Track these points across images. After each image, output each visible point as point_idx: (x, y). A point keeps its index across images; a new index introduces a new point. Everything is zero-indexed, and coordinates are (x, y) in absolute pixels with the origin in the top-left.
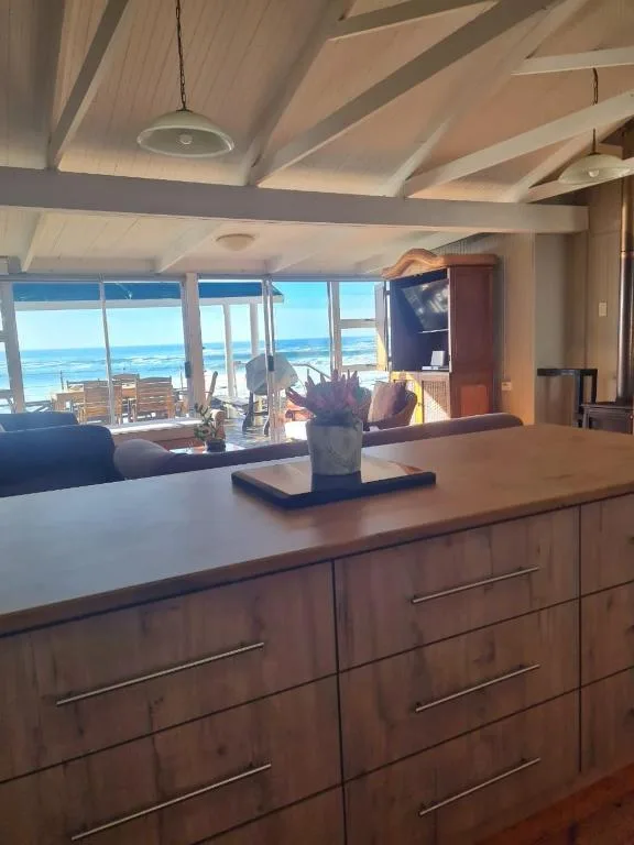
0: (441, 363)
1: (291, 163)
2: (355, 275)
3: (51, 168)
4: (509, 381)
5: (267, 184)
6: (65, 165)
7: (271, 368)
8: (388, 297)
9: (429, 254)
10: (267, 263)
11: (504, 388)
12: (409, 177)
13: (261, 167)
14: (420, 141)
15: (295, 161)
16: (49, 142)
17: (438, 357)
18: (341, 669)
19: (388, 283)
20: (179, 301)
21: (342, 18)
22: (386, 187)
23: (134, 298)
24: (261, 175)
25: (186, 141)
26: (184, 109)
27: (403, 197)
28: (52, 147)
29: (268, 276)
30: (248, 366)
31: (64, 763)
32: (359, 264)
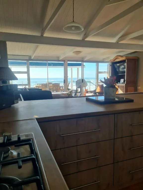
0: (123, 82)
1: (92, 35)
2: (103, 62)
3: (42, 35)
4: (140, 86)
5: (87, 39)
6: (45, 35)
7: (82, 82)
8: (111, 66)
9: (122, 56)
10: (83, 58)
11: (138, 88)
12: (119, 38)
13: (86, 36)
14: (123, 30)
15: (94, 34)
16: (42, 30)
17: (122, 80)
18: (115, 138)
19: (111, 63)
20: (63, 67)
21: (109, 1)
22: (114, 40)
23: (53, 66)
24: (86, 37)
25: (73, 28)
26: (73, 21)
27: (117, 43)
28: (43, 31)
29: (83, 61)
30: (77, 82)
31: (61, 149)
32: (103, 59)
